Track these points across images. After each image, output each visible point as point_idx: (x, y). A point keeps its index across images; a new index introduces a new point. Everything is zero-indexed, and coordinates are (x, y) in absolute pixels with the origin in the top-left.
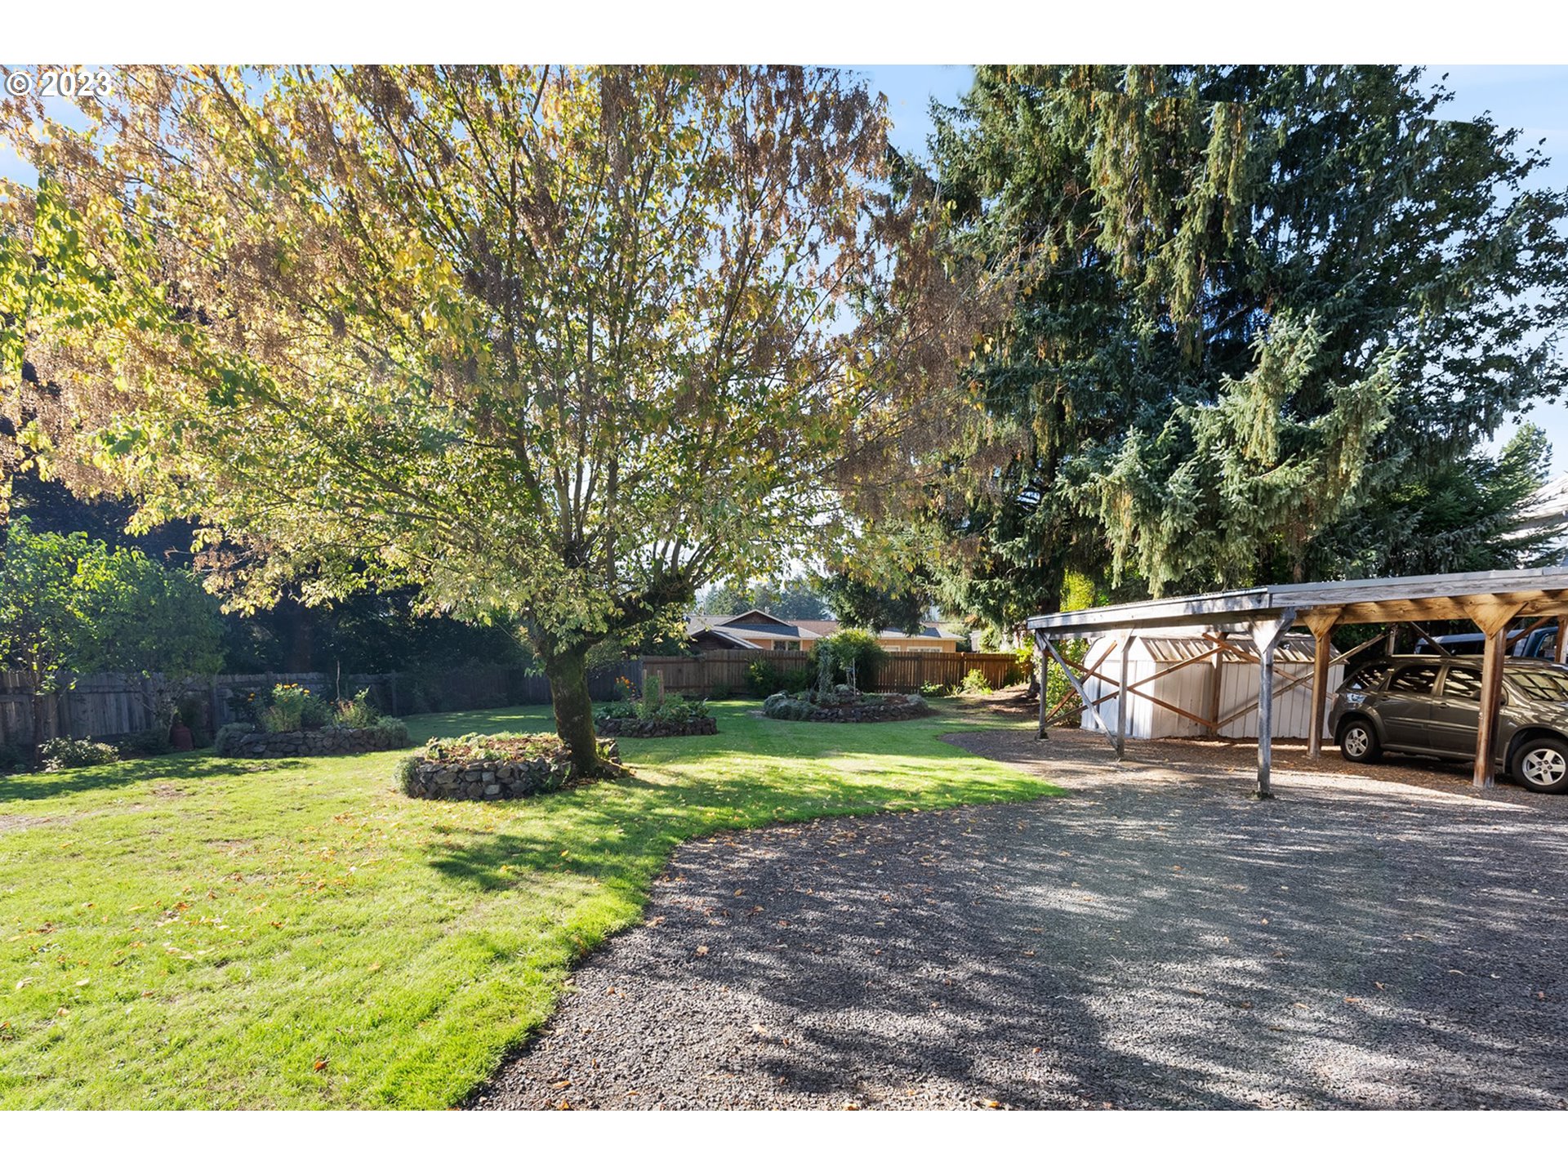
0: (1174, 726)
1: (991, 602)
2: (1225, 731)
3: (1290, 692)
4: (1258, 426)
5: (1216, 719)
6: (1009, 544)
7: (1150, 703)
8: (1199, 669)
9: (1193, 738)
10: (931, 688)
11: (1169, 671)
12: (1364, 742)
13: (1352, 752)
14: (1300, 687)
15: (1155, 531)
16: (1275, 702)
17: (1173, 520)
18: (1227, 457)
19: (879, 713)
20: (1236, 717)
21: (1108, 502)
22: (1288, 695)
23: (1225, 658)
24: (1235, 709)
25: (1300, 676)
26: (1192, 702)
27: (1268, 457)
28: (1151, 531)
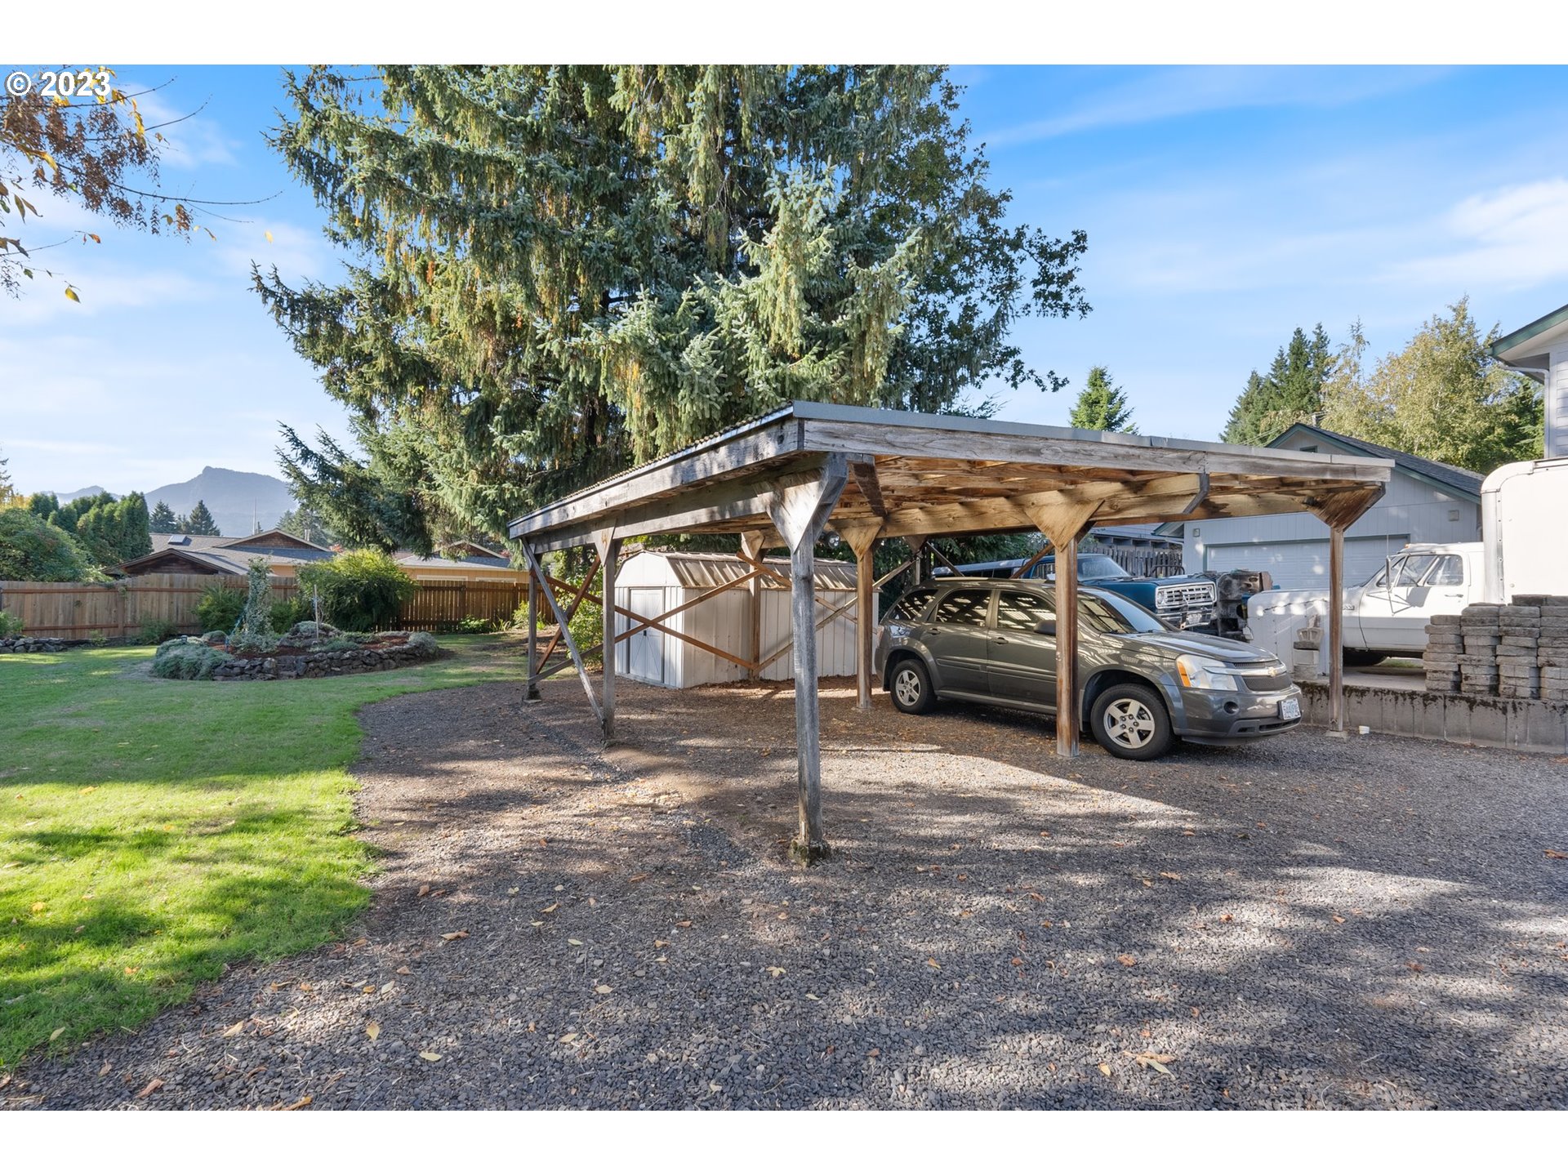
0: (712, 670)
1: (501, 512)
2: (768, 673)
3: (831, 624)
4: (781, 299)
5: (757, 659)
6: (516, 437)
7: (680, 641)
8: (736, 597)
9: (732, 685)
10: (474, 623)
11: (701, 600)
12: (916, 688)
13: (904, 700)
14: (841, 618)
15: (673, 416)
16: (818, 635)
17: (692, 402)
18: (749, 333)
19: (341, 662)
20: (778, 655)
21: (609, 369)
22: (829, 626)
23: (763, 584)
24: (778, 644)
25: (840, 606)
26: (730, 639)
27: (793, 343)
28: (669, 418)
